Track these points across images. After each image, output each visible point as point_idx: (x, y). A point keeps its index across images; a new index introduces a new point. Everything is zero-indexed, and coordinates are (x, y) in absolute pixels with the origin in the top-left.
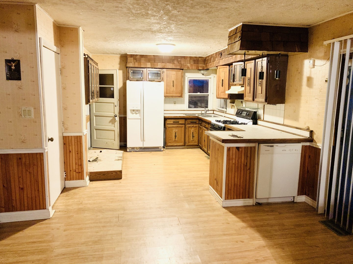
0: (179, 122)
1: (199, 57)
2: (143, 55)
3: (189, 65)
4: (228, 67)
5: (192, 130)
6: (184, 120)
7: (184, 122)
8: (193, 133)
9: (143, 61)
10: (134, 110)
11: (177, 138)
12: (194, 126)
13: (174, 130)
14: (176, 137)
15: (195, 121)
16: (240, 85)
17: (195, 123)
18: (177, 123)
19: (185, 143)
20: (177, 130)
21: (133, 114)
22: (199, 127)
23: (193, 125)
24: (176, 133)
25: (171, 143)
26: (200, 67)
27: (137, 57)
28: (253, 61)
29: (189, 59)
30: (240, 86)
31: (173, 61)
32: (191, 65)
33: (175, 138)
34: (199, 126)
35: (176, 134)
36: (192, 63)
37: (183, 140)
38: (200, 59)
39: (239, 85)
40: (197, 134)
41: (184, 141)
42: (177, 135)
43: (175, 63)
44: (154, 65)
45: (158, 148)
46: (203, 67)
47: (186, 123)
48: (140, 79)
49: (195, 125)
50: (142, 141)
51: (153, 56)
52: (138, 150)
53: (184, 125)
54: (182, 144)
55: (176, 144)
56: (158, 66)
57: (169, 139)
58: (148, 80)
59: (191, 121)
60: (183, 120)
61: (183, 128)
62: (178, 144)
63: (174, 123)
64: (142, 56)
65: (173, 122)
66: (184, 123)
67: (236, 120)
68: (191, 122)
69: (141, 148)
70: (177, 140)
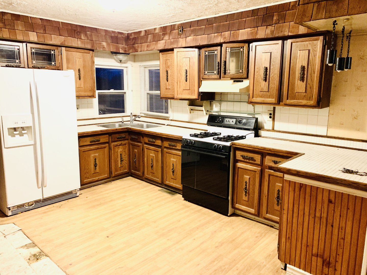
0: (99, 141)
1: (119, 33)
2: (19, 15)
3: (104, 44)
4: (197, 50)
5: (120, 150)
6: (108, 135)
7: (108, 139)
8: (121, 155)
9: (20, 28)
10: (15, 129)
11: (97, 167)
12: (122, 144)
13: (92, 155)
14: (95, 166)
15: (123, 135)
16: (232, 79)
17: (124, 139)
18: (97, 143)
19: (110, 172)
20: (97, 154)
21: (13, 136)
22: (129, 144)
23: (120, 143)
24: (95, 159)
25: (88, 178)
26: (120, 49)
27: (5, 17)
28: (280, 42)
29: (103, 34)
30: (232, 81)
31: (78, 33)
32: (108, 44)
33: (95, 169)
34: (129, 142)
35: (95, 161)
36: (109, 41)
37: (107, 169)
38: (120, 36)
39: (230, 79)
40: (126, 156)
41: (109, 170)
42: (97, 162)
43: (83, 38)
44: (44, 37)
45: (70, 193)
46: (125, 48)
47: (110, 140)
48: (15, 64)
49: (123, 142)
50: (40, 188)
51: (41, 19)
52: (31, 207)
53: (107, 145)
54: (106, 175)
55: (97, 178)
56: (51, 40)
57: (85, 172)
58: (30, 66)
59: (118, 136)
60: (106, 136)
61: (106, 150)
62: (101, 177)
63: (92, 143)
64: (17, 17)
65: (90, 142)
66: (108, 141)
67: (207, 131)
68: (118, 139)
69: (36, 202)
70: (98, 170)
